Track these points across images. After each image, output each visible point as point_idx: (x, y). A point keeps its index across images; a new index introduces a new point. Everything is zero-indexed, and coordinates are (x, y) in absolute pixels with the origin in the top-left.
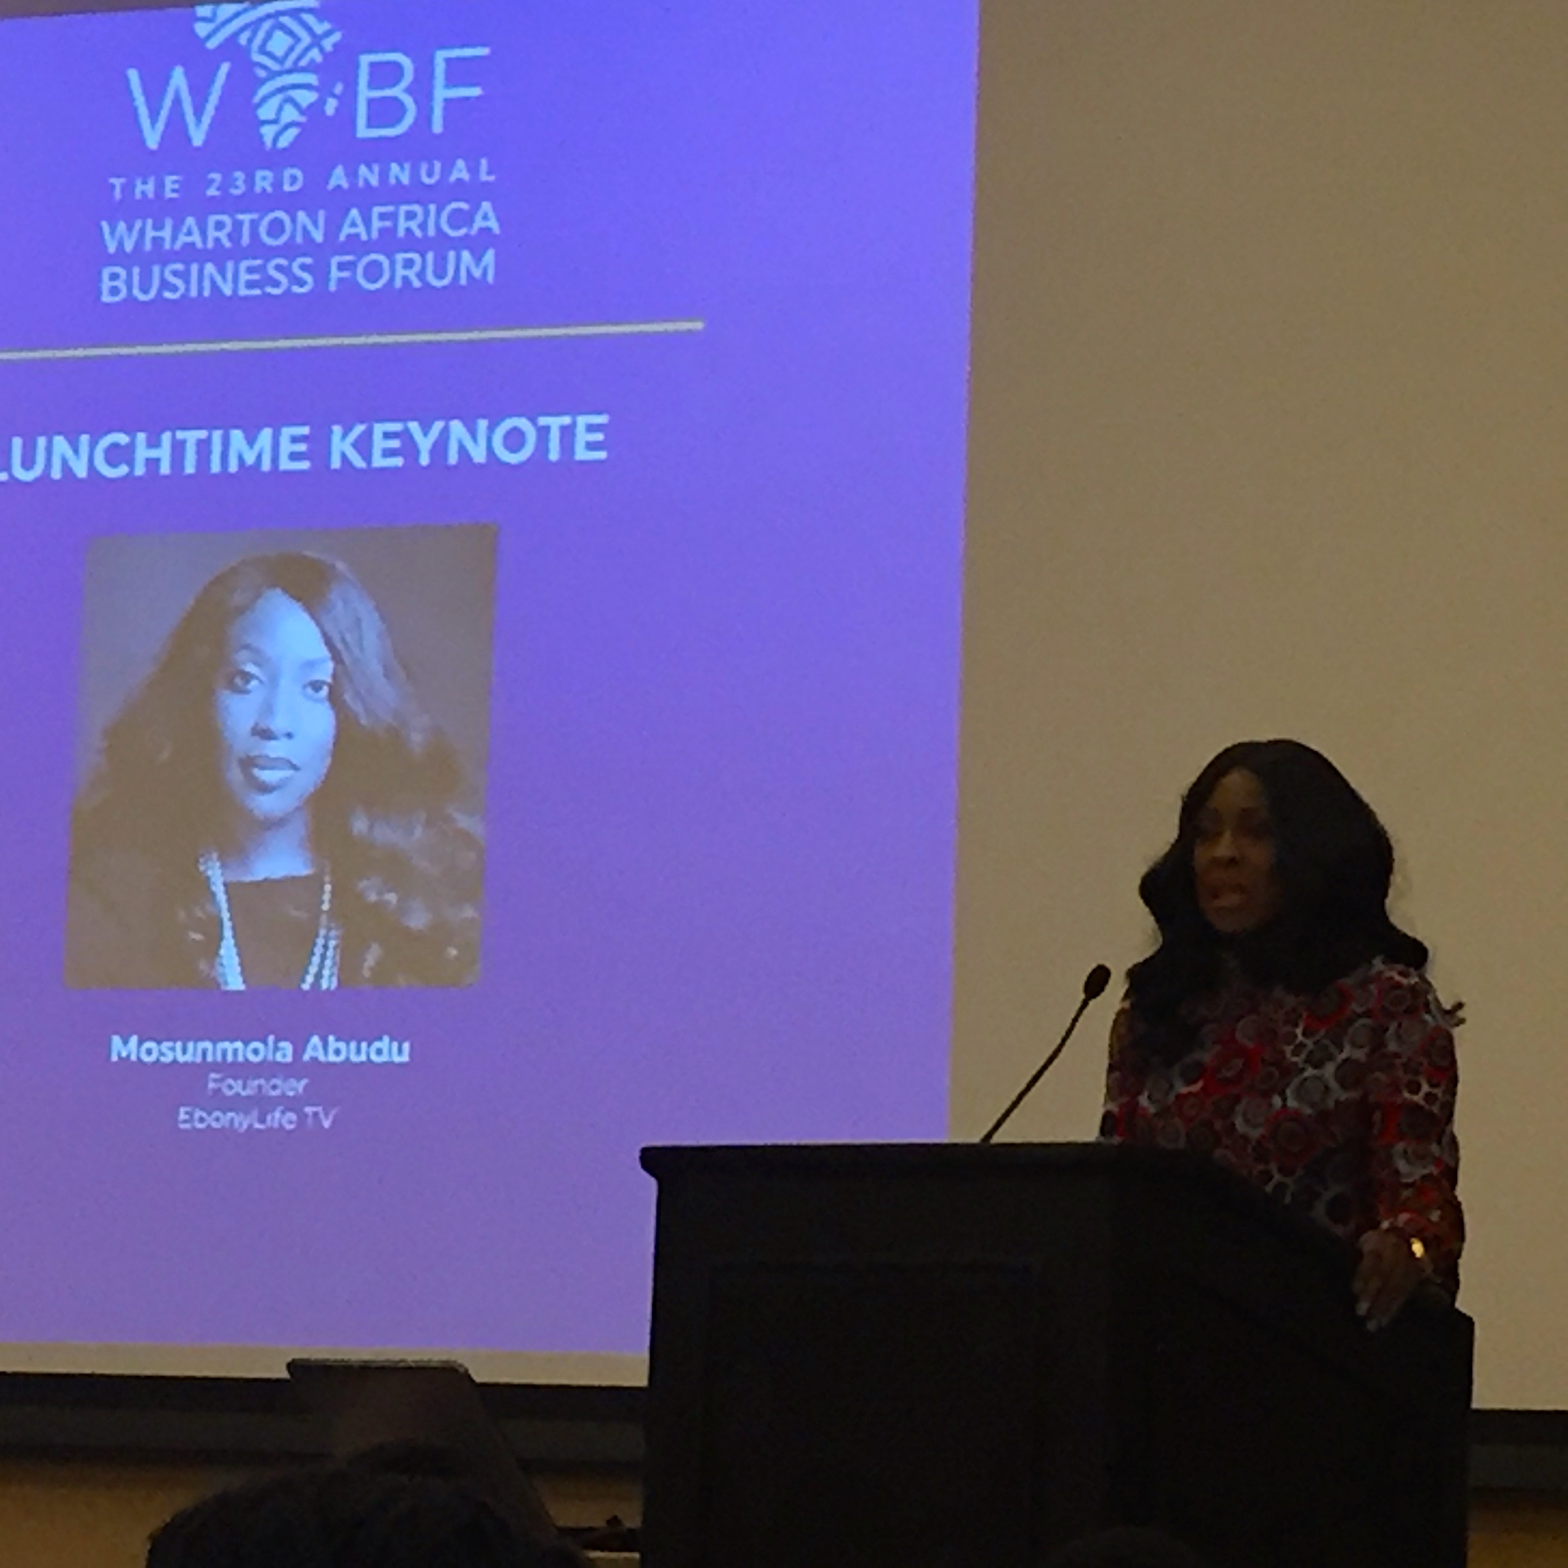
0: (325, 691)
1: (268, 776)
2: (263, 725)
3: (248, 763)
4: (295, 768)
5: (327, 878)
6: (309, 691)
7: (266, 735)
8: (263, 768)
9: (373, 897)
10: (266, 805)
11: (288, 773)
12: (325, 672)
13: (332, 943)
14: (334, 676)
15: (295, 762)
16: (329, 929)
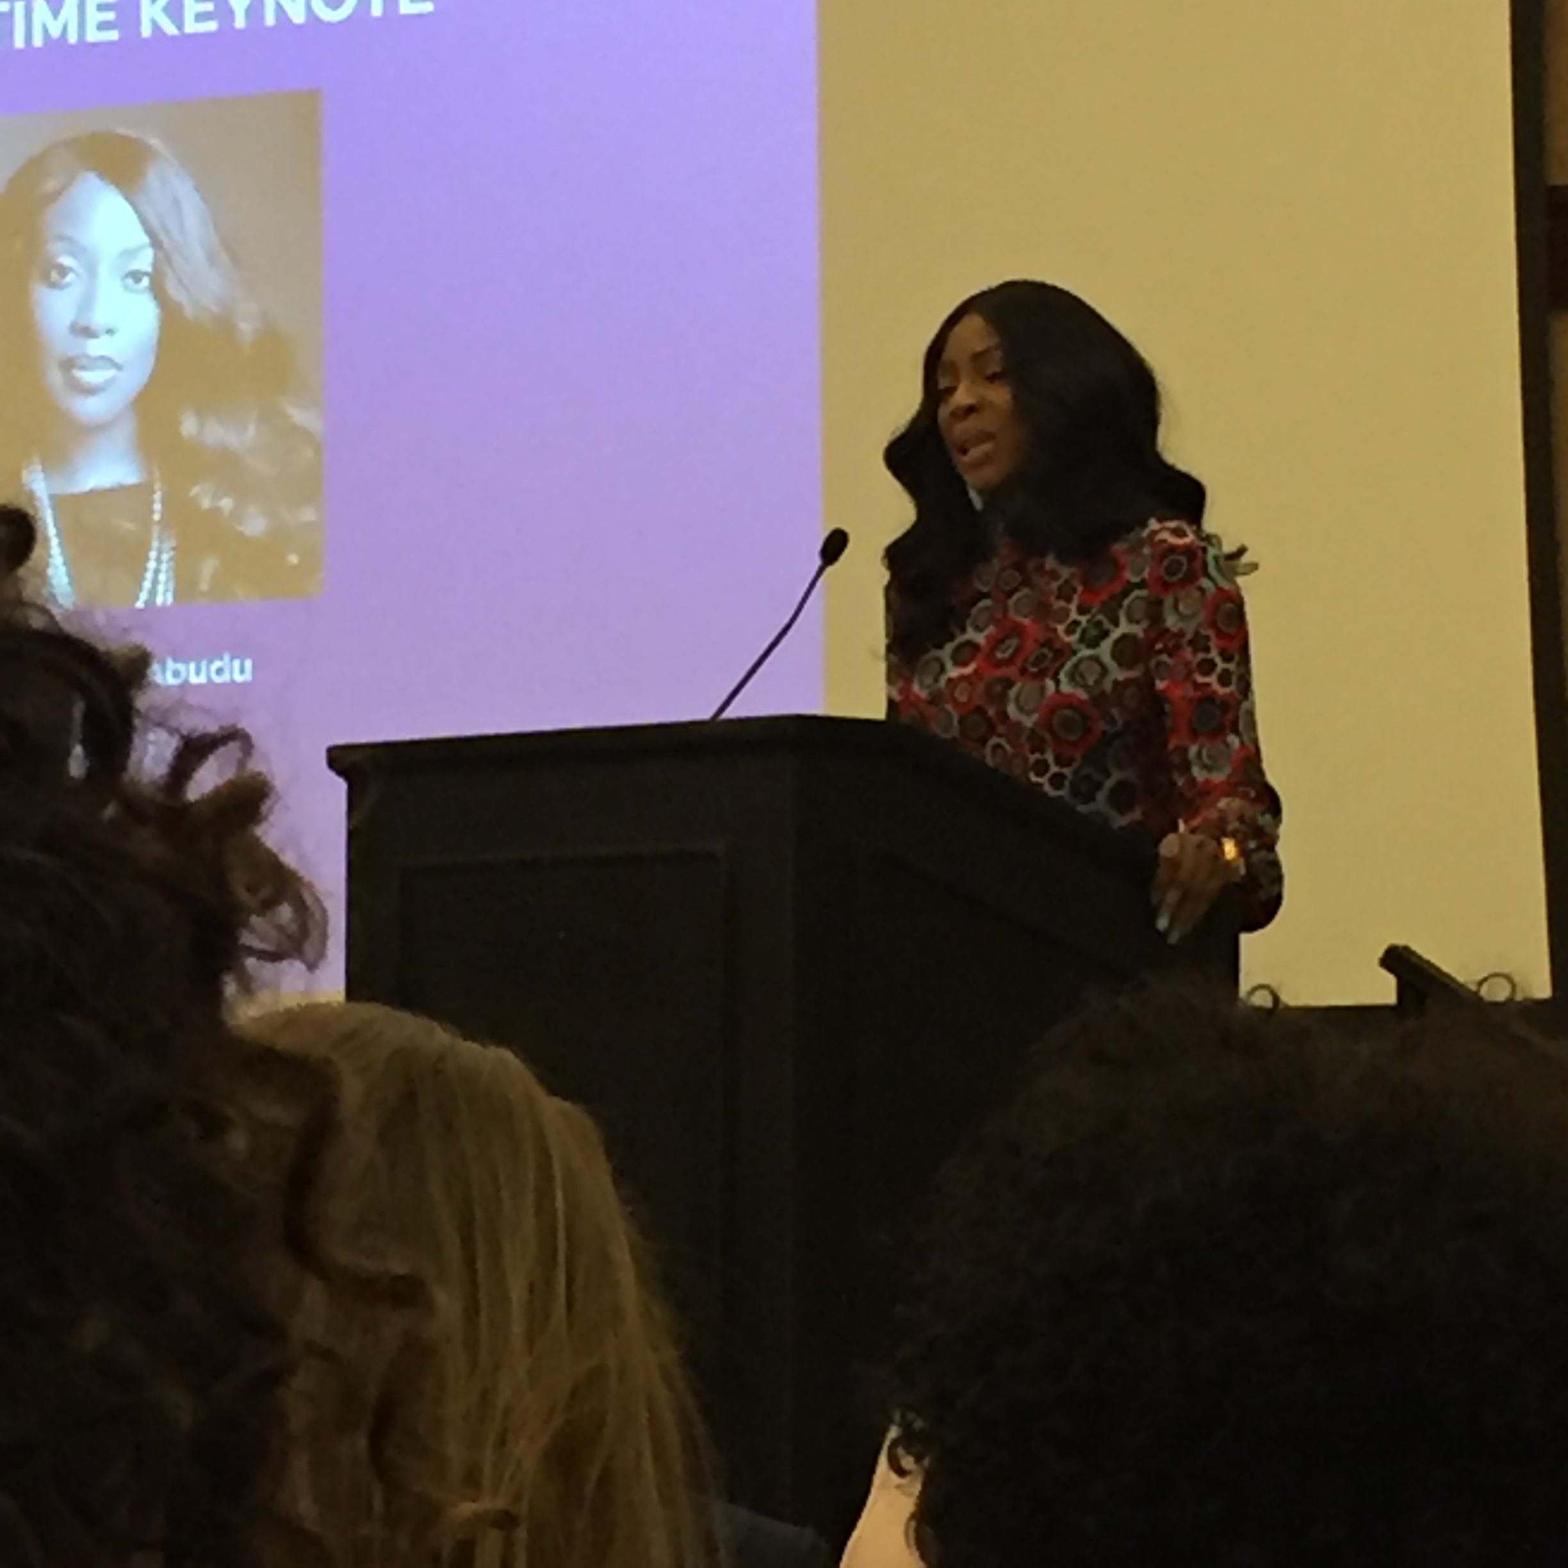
0: (146, 281)
1: (91, 377)
2: (83, 323)
3: (68, 365)
4: (118, 367)
5: (157, 485)
6: (130, 281)
7: (88, 332)
8: (83, 368)
9: (206, 503)
10: (90, 408)
11: (110, 373)
12: (145, 261)
13: (165, 557)
14: (155, 265)
15: (118, 360)
16: (161, 541)
